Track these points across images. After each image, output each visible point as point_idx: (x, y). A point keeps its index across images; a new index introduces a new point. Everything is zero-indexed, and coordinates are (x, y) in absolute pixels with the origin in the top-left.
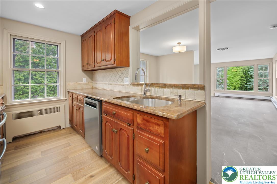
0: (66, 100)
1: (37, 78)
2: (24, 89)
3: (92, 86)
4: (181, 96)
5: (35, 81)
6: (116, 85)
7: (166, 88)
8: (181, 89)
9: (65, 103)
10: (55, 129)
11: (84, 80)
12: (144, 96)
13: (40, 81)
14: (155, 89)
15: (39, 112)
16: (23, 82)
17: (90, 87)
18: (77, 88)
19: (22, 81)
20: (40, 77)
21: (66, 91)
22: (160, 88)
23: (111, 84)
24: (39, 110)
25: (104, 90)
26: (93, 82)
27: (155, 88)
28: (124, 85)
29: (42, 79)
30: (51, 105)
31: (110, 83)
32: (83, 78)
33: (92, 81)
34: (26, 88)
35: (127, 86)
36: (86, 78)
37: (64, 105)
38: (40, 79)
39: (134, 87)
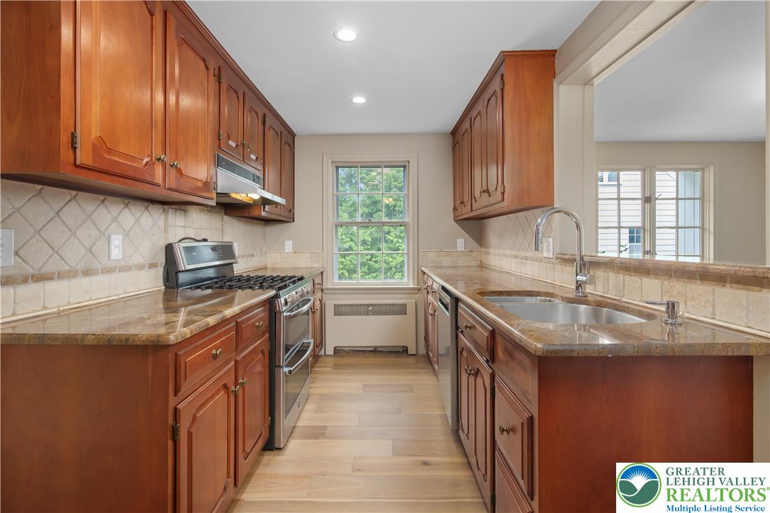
0: (418, 290)
1: (391, 238)
2: (371, 262)
3: (481, 261)
4: (673, 304)
5: (389, 245)
6: (526, 258)
7: (650, 274)
8: (699, 282)
9: (417, 296)
10: (398, 352)
11: (461, 244)
12: (576, 295)
13: (397, 245)
14: (618, 275)
15: (370, 308)
16: (369, 247)
17: (474, 264)
18: (444, 265)
19: (368, 245)
20: (396, 237)
21: (420, 270)
22: (632, 274)
23: (516, 257)
24: (370, 305)
25: (501, 272)
26: (483, 249)
27: (618, 273)
28: (542, 261)
29: (400, 241)
30: (394, 299)
31: (513, 253)
32: (458, 240)
33: (481, 246)
34: (373, 259)
35: (549, 263)
36: (463, 240)
37: (414, 301)
38: (398, 242)
39: (564, 267)
